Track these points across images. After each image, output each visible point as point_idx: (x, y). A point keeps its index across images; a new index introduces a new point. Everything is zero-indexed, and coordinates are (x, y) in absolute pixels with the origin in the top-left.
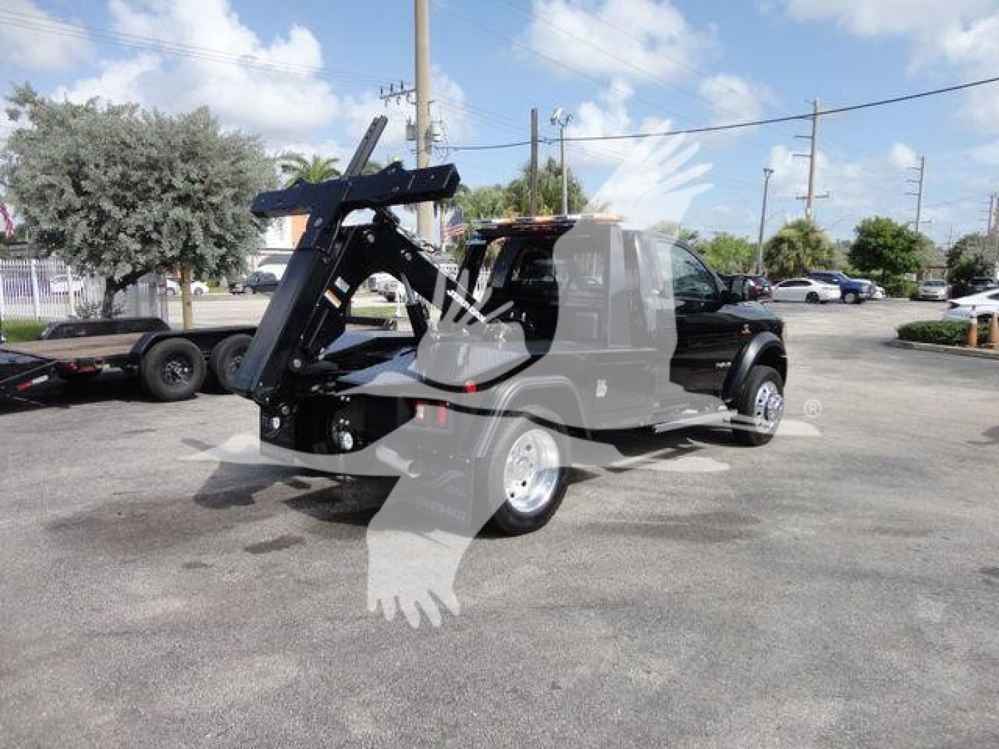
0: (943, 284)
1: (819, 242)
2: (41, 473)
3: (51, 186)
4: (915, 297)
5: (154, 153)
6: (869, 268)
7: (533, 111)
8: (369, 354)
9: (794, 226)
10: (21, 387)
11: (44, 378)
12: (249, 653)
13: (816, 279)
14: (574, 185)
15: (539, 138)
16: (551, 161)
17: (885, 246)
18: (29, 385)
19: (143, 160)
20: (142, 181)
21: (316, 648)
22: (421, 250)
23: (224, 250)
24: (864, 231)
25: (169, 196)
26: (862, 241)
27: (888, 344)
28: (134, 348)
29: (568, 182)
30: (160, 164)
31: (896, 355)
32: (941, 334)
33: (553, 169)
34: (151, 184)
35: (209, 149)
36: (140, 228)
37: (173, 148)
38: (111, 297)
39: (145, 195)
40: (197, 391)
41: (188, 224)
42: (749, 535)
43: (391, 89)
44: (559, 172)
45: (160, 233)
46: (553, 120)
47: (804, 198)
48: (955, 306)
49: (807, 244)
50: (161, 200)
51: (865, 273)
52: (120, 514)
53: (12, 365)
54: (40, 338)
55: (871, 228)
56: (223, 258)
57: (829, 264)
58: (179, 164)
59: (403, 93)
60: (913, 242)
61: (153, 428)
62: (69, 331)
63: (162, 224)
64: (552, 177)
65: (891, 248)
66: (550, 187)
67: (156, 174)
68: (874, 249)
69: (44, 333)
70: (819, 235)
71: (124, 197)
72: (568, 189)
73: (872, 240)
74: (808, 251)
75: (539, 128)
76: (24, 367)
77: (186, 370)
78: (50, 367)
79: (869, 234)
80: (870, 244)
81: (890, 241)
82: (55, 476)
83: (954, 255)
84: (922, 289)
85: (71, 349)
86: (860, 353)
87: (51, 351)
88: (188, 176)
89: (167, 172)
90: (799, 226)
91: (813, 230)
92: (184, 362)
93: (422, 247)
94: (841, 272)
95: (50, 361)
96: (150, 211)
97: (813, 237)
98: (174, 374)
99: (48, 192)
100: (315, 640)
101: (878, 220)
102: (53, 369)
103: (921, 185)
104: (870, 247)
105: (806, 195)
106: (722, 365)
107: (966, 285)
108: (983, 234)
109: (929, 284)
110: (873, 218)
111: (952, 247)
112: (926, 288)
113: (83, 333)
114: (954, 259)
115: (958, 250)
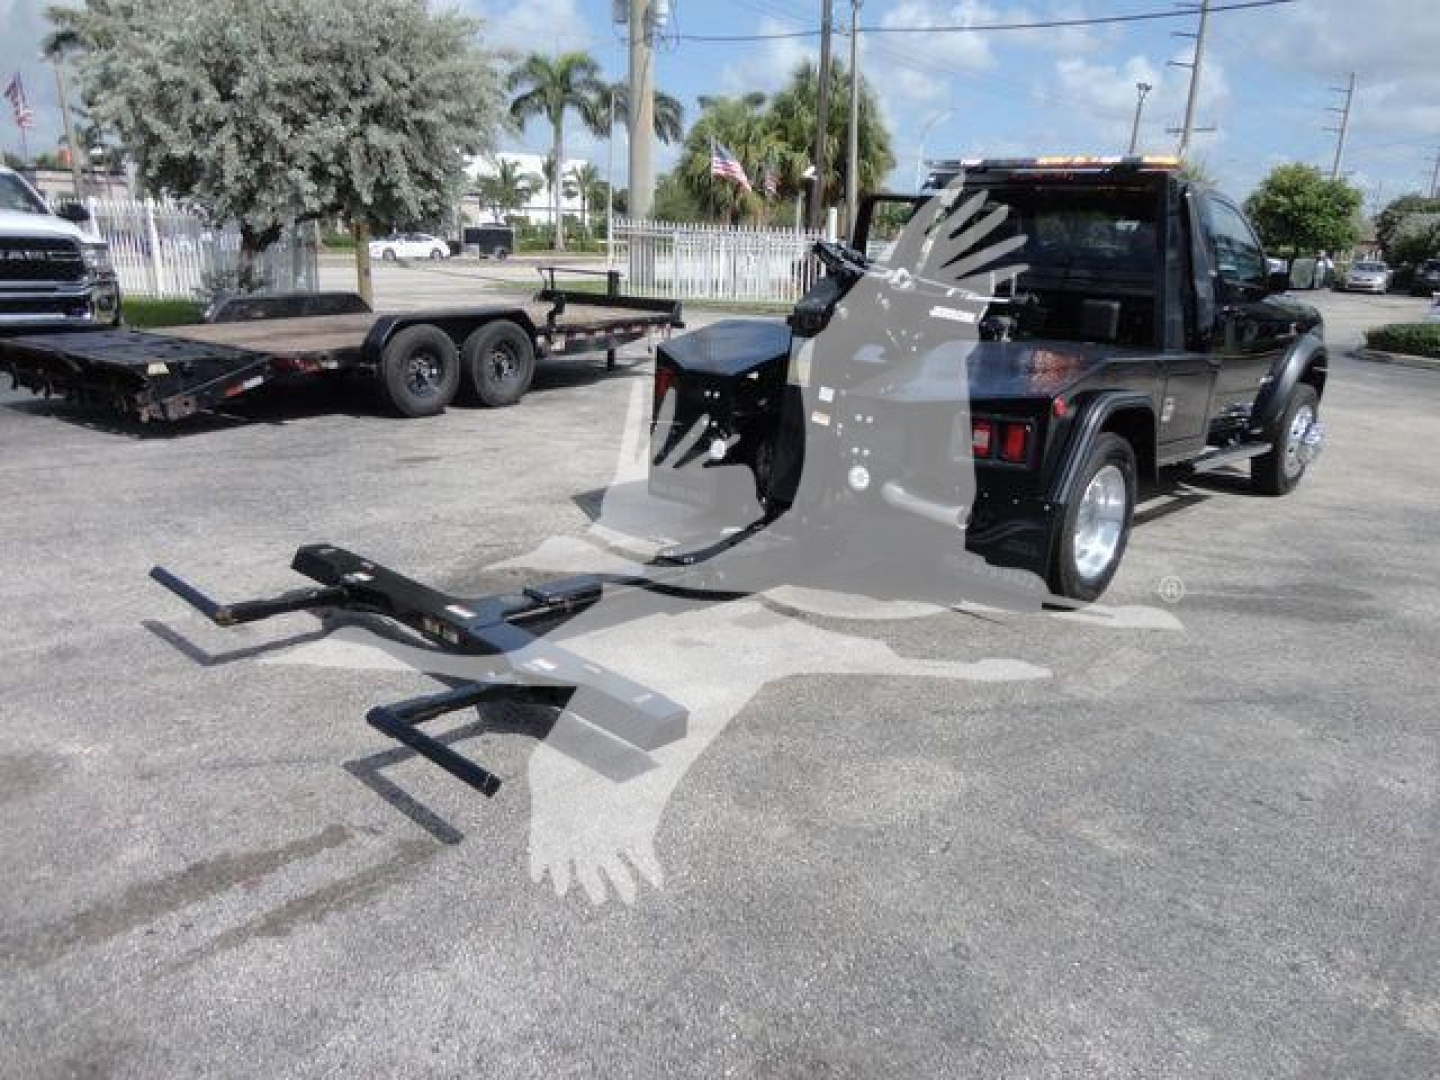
0: (1380, 269)
3: (180, 83)
4: (1340, 287)
6: (1277, 244)
10: (230, 393)
11: (257, 381)
17: (1304, 209)
18: (239, 390)
19: (325, 47)
24: (1274, 186)
25: (358, 107)
26: (1268, 201)
27: (1350, 355)
28: (368, 338)
31: (1372, 371)
33: (839, 75)
35: (415, 35)
36: (312, 156)
39: (317, 104)
40: (445, 404)
41: (387, 152)
42: (1372, 613)
44: (848, 81)
47: (1178, 131)
51: (1270, 248)
53: (215, 361)
54: (202, 321)
55: (1286, 181)
60: (1342, 202)
61: (434, 454)
62: (241, 312)
65: (1318, 211)
68: (1287, 213)
69: (208, 314)
72: (860, 108)
73: (1284, 199)
77: (434, 371)
78: (264, 364)
79: (1281, 191)
80: (1281, 206)
81: (1314, 201)
83: (1386, 223)
84: (1351, 276)
92: (433, 360)
95: (263, 355)
98: (419, 376)
99: (174, 94)
101: (1299, 168)
102: (268, 368)
103: (1345, 118)
104: (1280, 211)
105: (1182, 126)
106: (1263, 380)
107: (1413, 271)
108: (1426, 195)
109: (1361, 267)
110: (1292, 165)
111: (1379, 212)
112: (1357, 274)
113: (260, 314)
114: (1386, 231)
115: (1388, 217)
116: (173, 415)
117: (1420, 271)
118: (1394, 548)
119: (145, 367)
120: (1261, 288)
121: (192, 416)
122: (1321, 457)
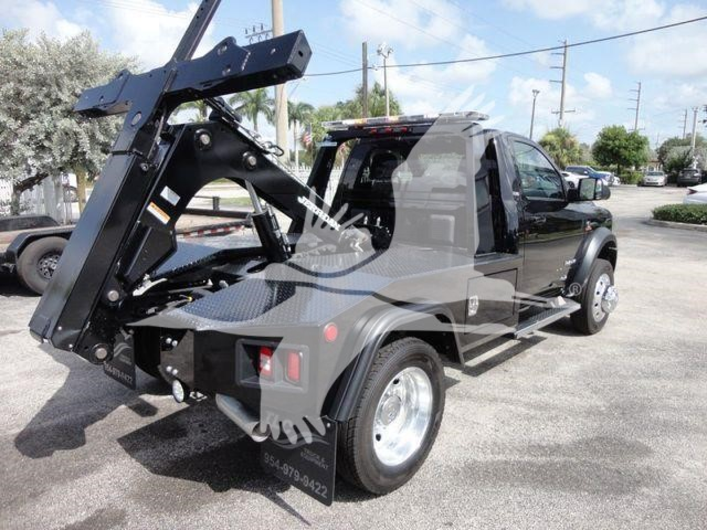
0: (661, 174)
1: (572, 144)
4: (641, 184)
5: (42, 70)
6: (608, 164)
7: (363, 44)
8: (215, 268)
9: (553, 133)
13: (572, 172)
14: (394, 103)
15: (369, 66)
16: (376, 85)
17: (620, 147)
19: (34, 77)
20: (33, 95)
22: (268, 153)
24: (604, 136)
25: (58, 108)
26: (603, 143)
27: (645, 223)
28: (10, 247)
29: (390, 101)
30: (48, 81)
31: (657, 233)
32: (690, 215)
33: (379, 91)
34: (40, 98)
35: (93, 68)
36: (32, 137)
37: (59, 67)
38: (18, 196)
39: (37, 109)
41: (76, 134)
43: (254, 30)
44: (383, 93)
45: (50, 140)
46: (379, 52)
47: (557, 113)
48: (693, 192)
49: (564, 145)
50: (51, 112)
51: (605, 166)
55: (610, 134)
57: (580, 161)
58: (66, 81)
59: (263, 33)
60: (639, 143)
63: (53, 134)
64: (378, 97)
65: (625, 148)
66: (376, 104)
67: (45, 90)
68: (613, 149)
70: (572, 140)
71: (18, 110)
72: (390, 106)
73: (610, 142)
74: (565, 151)
75: (368, 58)
79: (609, 139)
80: (609, 145)
81: (624, 143)
83: (662, 152)
84: (647, 179)
86: (629, 231)
88: (74, 92)
89: (54, 88)
90: (558, 133)
91: (568, 136)
93: (268, 150)
94: (589, 167)
96: (42, 122)
97: (568, 141)
101: (615, 128)
103: (638, 104)
104: (609, 148)
105: (559, 110)
106: (569, 263)
107: (678, 174)
108: (681, 137)
109: (652, 174)
110: (612, 127)
111: (659, 147)
112: (649, 177)
114: (663, 155)
115: (664, 149)
117: (681, 174)
118: (670, 385)
120: (563, 200)
122: (618, 307)
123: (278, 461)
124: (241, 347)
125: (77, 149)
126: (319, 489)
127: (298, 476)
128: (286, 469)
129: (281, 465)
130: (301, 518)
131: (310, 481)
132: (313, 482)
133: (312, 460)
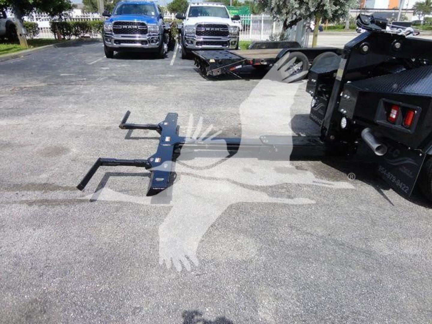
2: (221, 109)
11: (240, 66)
12: (239, 231)
18: (233, 69)
21: (274, 243)
23: (338, 7)
28: (278, 55)
38: (285, 31)
52: (235, 134)
53: (230, 59)
54: (247, 48)
56: (336, 11)
62: (259, 46)
69: (250, 46)
76: (233, 61)
77: (300, 68)
78: (243, 61)
82: (225, 110)
85: (255, 54)
87: (248, 55)
100: (276, 238)
113: (264, 47)
116: (214, 74)
119: (209, 60)
121: (220, 75)
123: (386, 171)
124: (382, 103)
125: (320, 3)
126: (404, 187)
127: (394, 180)
128: (389, 175)
129: (387, 172)
130: (390, 202)
131: (400, 183)
132: (402, 184)
133: (405, 172)
